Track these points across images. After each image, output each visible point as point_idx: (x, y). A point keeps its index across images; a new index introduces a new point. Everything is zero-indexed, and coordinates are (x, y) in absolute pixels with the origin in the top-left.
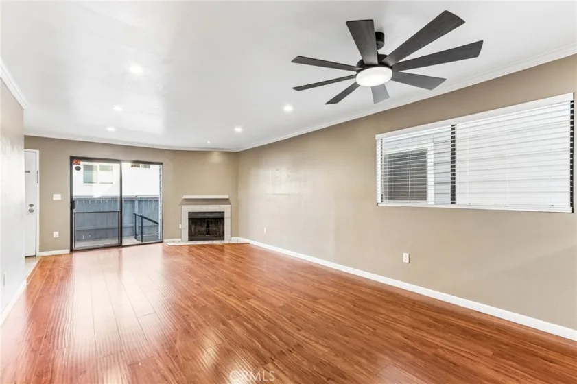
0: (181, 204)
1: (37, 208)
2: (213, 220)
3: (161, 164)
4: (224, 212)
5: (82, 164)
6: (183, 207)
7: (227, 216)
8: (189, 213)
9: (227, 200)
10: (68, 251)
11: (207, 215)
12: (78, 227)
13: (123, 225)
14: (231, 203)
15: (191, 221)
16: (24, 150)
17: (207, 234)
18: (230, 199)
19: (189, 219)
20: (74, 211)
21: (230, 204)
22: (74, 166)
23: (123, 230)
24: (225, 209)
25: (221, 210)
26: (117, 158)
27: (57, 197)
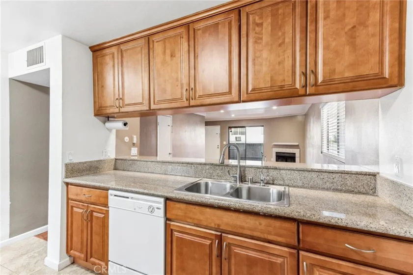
0: (272, 148)
1: (219, 147)
2: (289, 158)
3: (263, 126)
4: (295, 154)
5: (233, 130)
6: (273, 149)
7: (297, 156)
8: (276, 152)
9: (298, 145)
11: (286, 155)
12: (231, 156)
16: (204, 127)
18: (300, 145)
19: (276, 156)
20: (230, 148)
21: (299, 148)
22: (230, 130)
24: (296, 151)
25: (294, 152)
26: (244, 125)
27: (225, 143)
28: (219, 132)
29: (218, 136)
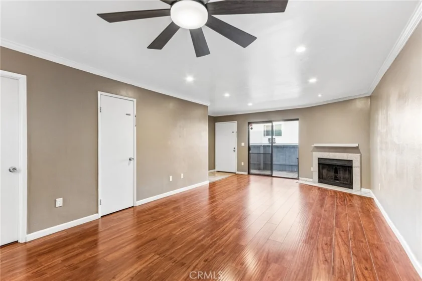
0: (313, 151)
1: (236, 150)
2: (341, 167)
3: (298, 119)
4: (352, 161)
5: (254, 126)
6: (314, 153)
7: (356, 164)
8: (319, 158)
9: (357, 148)
10: (247, 173)
11: (335, 163)
12: (251, 162)
13: (274, 163)
14: (361, 152)
15: (321, 166)
17: (335, 179)
18: (360, 147)
19: (319, 164)
20: (250, 152)
21: (359, 152)
22: (250, 127)
23: (273, 166)
24: (354, 157)
25: (349, 159)
26: (270, 120)
27: (243, 144)
28: (235, 130)
29: (235, 134)
